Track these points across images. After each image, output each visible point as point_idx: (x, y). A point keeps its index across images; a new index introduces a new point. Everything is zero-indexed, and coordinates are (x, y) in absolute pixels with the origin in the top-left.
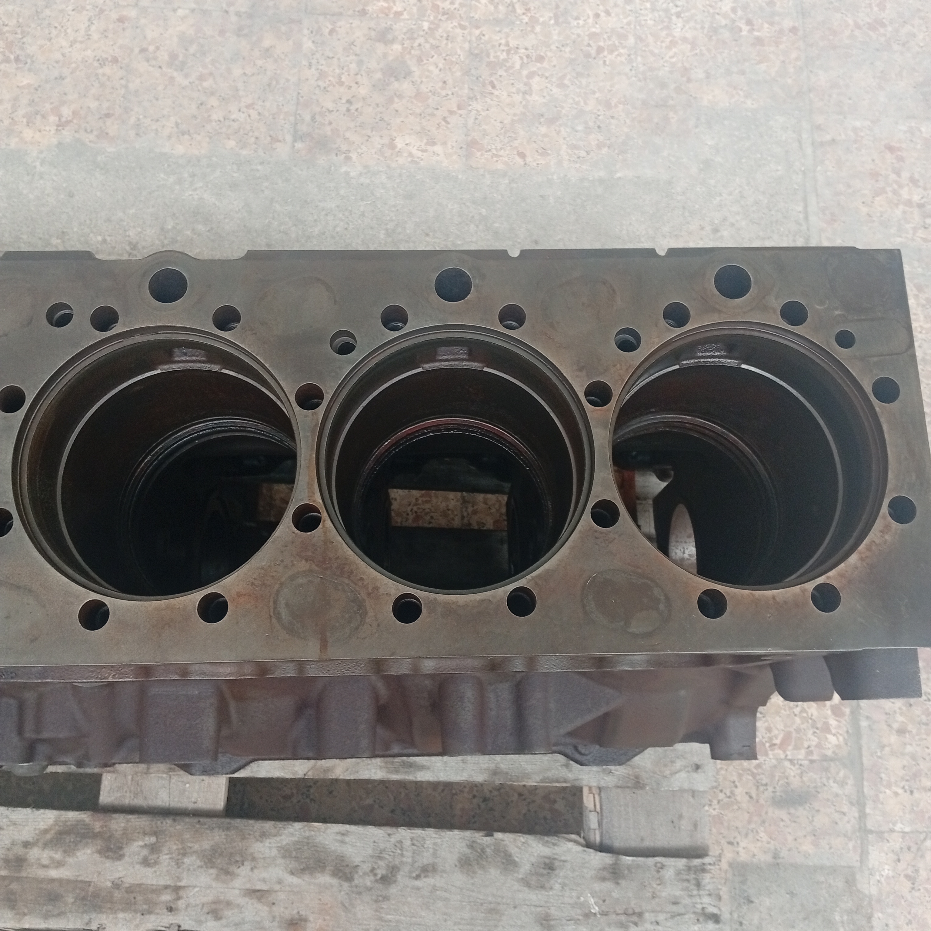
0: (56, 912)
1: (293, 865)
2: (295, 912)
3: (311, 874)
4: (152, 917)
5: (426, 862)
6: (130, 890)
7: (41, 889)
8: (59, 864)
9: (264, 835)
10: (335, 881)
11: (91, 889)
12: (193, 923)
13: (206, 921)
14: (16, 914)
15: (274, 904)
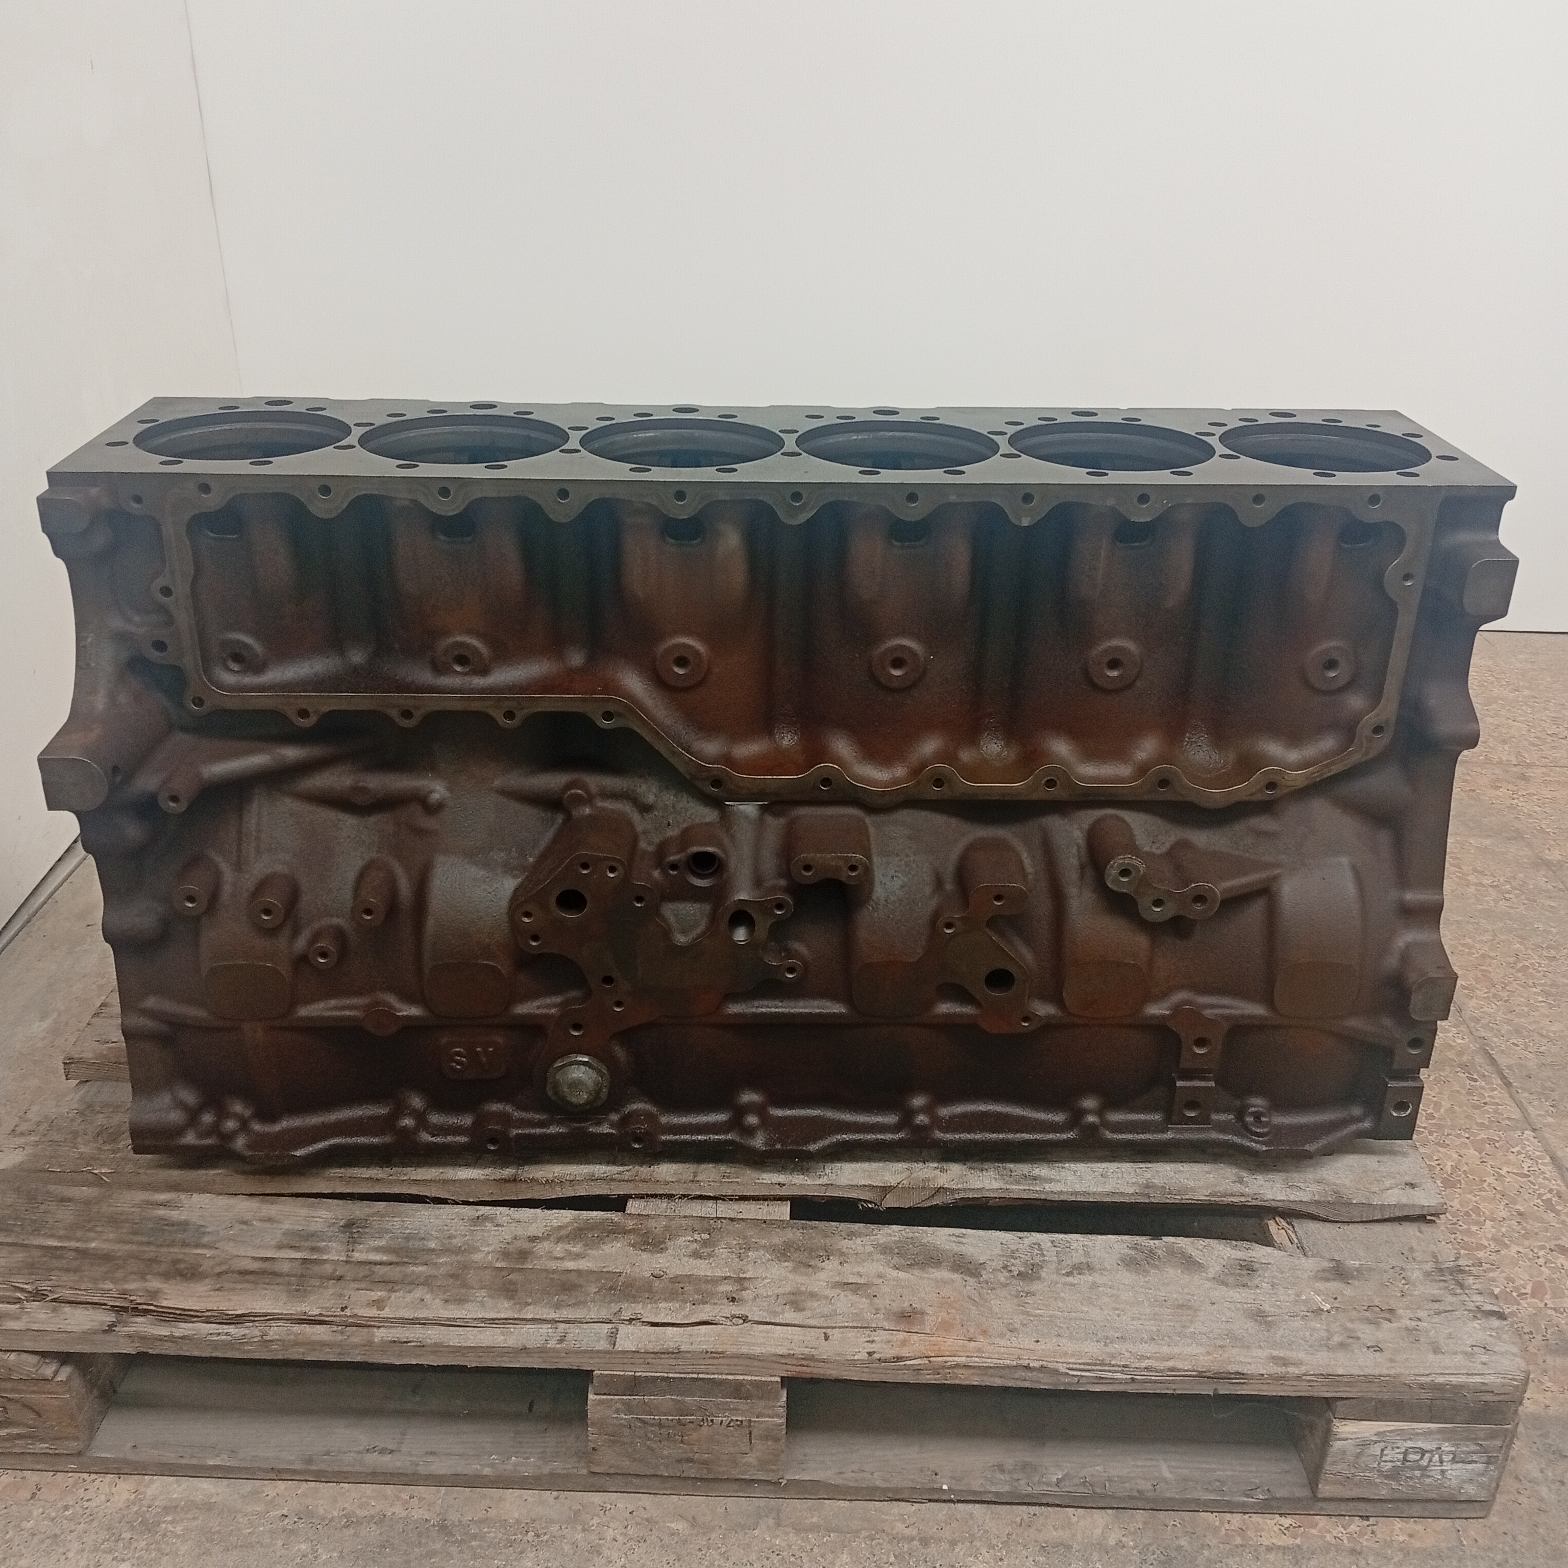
0: (573, 1301)
1: (896, 1260)
2: (906, 1304)
3: (923, 1269)
4: (707, 1307)
5: (1076, 1260)
6: (675, 1280)
7: (552, 1279)
8: (578, 1256)
9: (851, 1235)
10: (956, 1276)
11: (622, 1279)
12: (765, 1314)
13: (783, 1313)
14: (515, 1304)
15: (875, 1296)
